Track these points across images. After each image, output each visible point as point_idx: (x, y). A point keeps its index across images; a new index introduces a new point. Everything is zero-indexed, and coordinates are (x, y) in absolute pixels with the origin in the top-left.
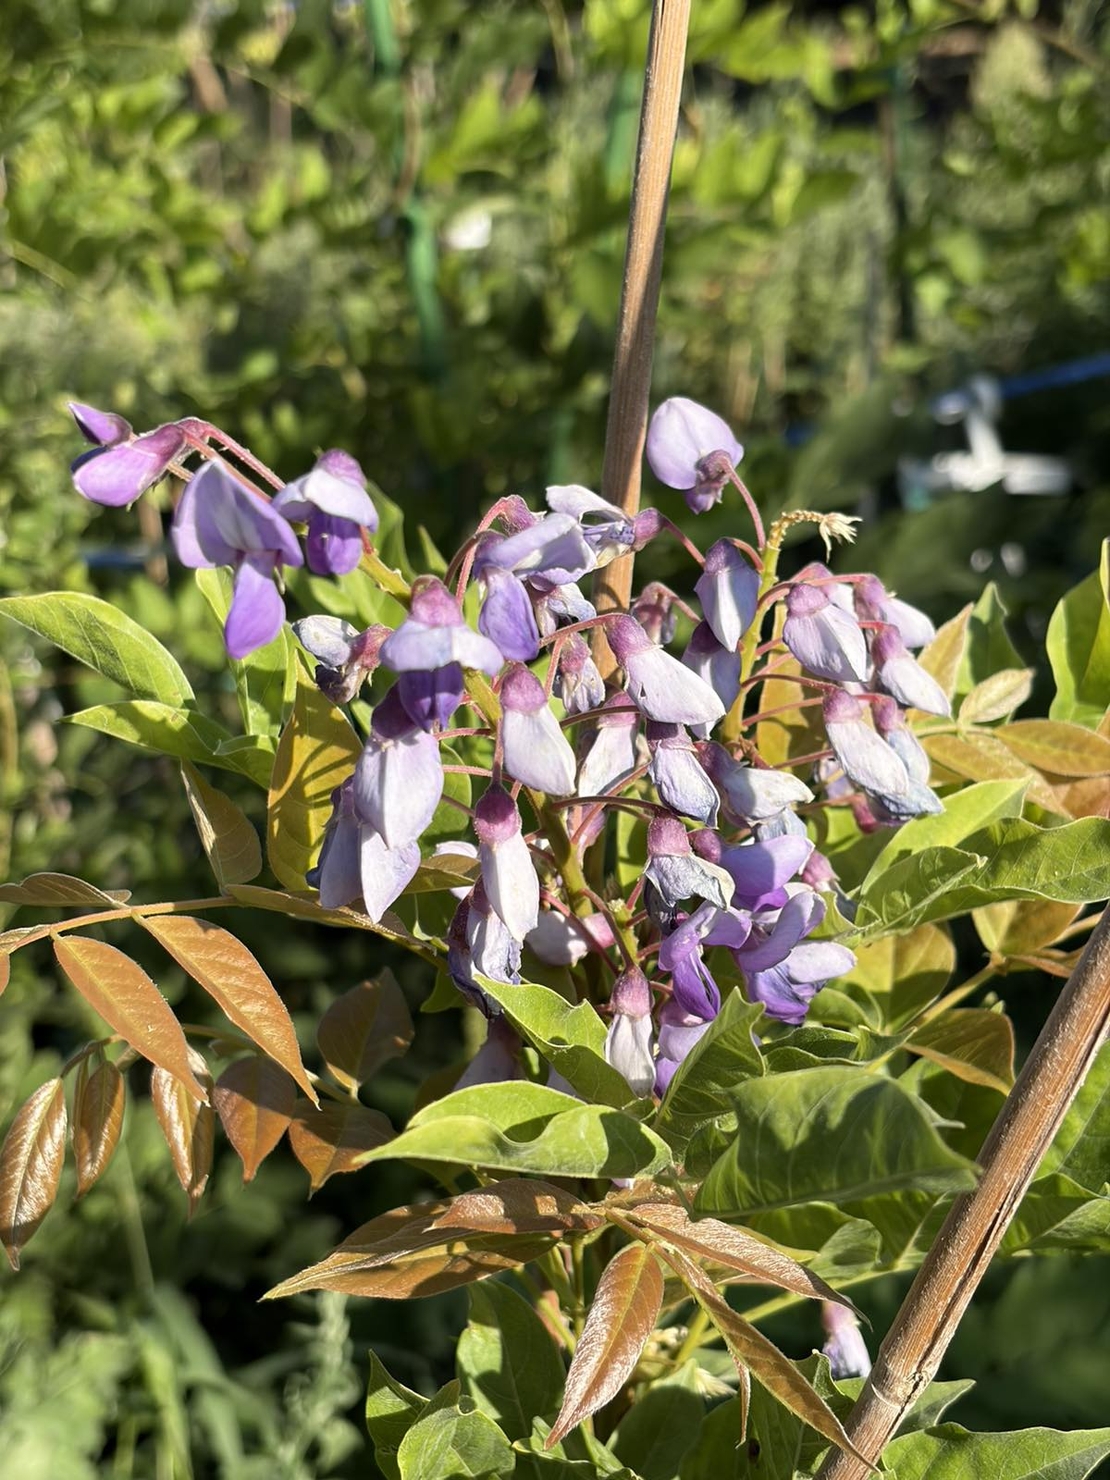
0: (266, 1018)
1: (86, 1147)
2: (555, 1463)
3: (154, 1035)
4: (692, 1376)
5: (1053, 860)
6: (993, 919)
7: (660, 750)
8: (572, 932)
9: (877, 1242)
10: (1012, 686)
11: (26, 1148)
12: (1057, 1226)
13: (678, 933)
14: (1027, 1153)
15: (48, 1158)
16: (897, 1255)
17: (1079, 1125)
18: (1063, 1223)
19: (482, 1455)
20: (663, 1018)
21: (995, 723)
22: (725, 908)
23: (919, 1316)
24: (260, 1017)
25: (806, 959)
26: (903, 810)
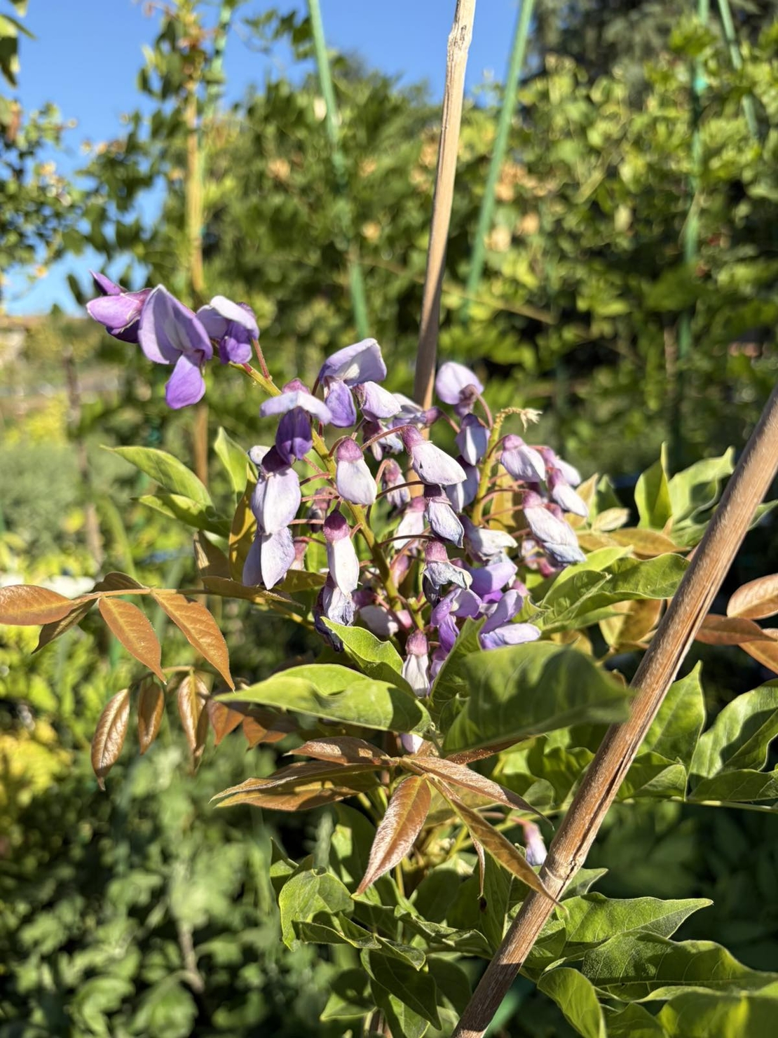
0: (213, 646)
1: (143, 727)
2: (375, 908)
3: (144, 648)
4: (455, 864)
5: (647, 579)
6: (610, 627)
7: (431, 504)
8: (390, 618)
9: (552, 793)
10: (618, 516)
11: (108, 724)
12: (650, 783)
13: (440, 605)
14: (640, 722)
15: (119, 730)
16: (562, 801)
17: (659, 731)
18: (653, 781)
19: (336, 901)
20: (434, 657)
21: (610, 531)
22: (466, 589)
23: (574, 826)
24: (209, 645)
25: (514, 632)
26: (565, 560)
